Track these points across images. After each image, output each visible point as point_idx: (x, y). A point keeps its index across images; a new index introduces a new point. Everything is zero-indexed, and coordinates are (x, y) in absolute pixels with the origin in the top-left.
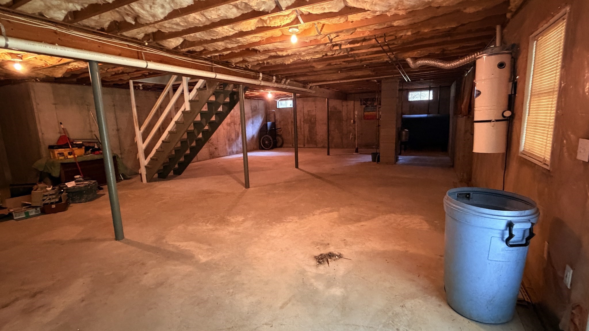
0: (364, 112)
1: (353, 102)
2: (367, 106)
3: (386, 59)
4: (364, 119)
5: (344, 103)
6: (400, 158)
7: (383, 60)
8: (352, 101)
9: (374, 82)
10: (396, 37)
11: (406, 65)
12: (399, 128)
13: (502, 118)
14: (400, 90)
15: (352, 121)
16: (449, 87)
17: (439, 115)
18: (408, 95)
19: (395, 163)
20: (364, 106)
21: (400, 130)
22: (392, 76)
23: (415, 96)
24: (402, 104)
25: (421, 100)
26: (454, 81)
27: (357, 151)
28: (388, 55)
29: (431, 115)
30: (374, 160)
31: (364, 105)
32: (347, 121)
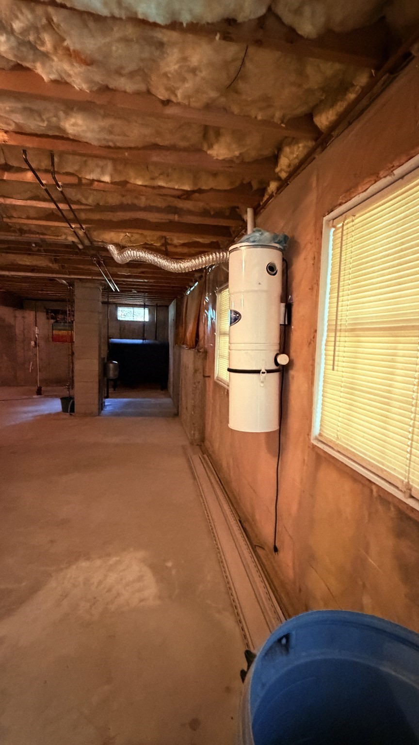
0: (53, 330)
1: (32, 314)
2: (57, 322)
3: (72, 239)
4: (53, 341)
5: (19, 313)
6: (107, 402)
7: (66, 239)
8: (32, 312)
9: (62, 284)
10: (80, 179)
11: (109, 260)
12: (104, 358)
13: (274, 367)
14: (103, 303)
15: (33, 343)
16: (167, 307)
17: (157, 342)
18: (116, 310)
19: (99, 414)
20: (52, 321)
21: (106, 360)
22: (90, 277)
23: (125, 314)
24: (108, 324)
25: (135, 320)
26: (174, 299)
27: (39, 392)
28: (72, 228)
29: (147, 341)
30: (65, 409)
31: (52, 319)
32: (23, 341)
